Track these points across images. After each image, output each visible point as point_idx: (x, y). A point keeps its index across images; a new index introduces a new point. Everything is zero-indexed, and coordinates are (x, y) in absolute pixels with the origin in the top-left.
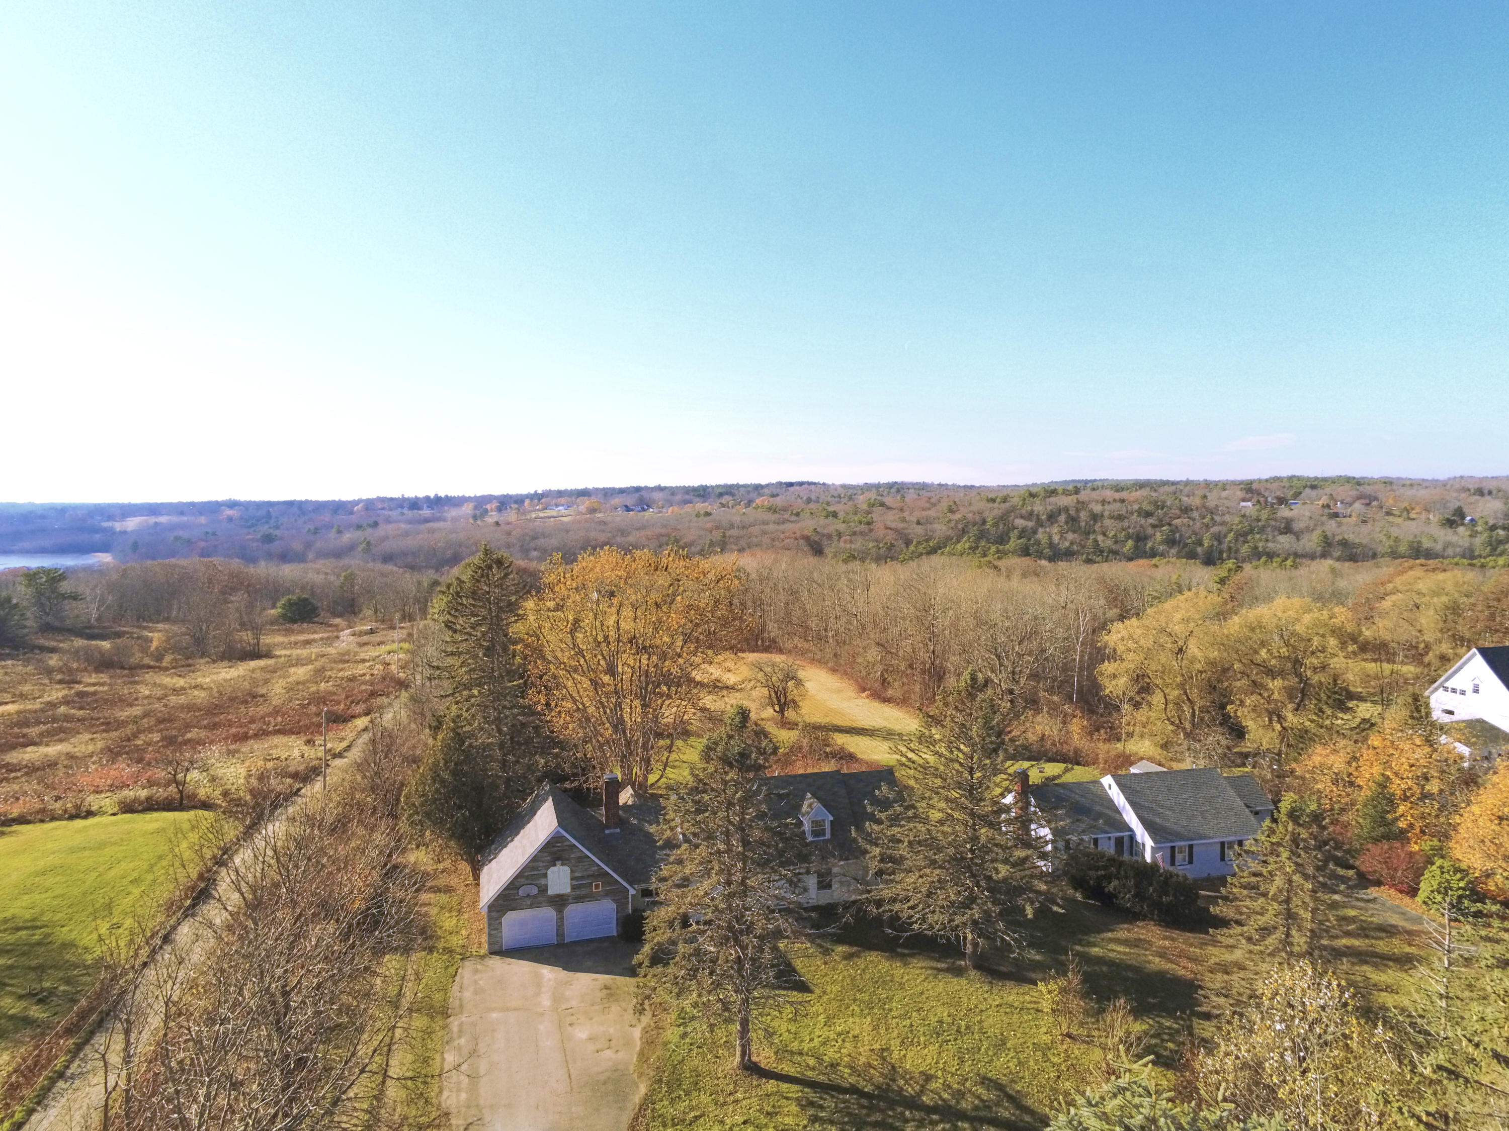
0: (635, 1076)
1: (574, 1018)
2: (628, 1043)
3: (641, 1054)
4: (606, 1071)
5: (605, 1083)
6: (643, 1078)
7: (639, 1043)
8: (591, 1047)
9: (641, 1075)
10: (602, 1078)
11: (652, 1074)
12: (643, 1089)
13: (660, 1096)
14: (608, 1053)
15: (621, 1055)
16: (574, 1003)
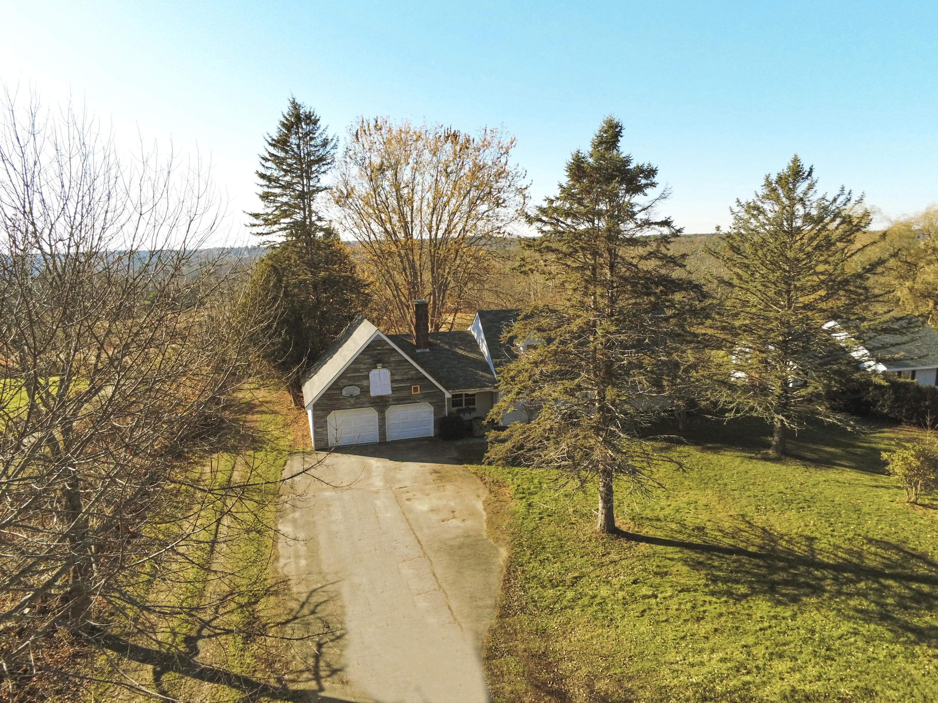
0: (491, 541)
1: (410, 494)
2: (473, 514)
3: (490, 522)
4: (457, 537)
5: (460, 548)
6: (500, 542)
7: (484, 513)
8: (435, 518)
9: (497, 540)
10: (455, 543)
11: (509, 539)
12: (504, 553)
13: (526, 558)
14: (455, 522)
15: (469, 523)
16: (407, 483)
